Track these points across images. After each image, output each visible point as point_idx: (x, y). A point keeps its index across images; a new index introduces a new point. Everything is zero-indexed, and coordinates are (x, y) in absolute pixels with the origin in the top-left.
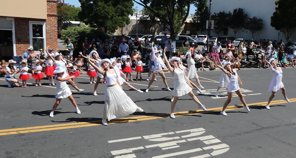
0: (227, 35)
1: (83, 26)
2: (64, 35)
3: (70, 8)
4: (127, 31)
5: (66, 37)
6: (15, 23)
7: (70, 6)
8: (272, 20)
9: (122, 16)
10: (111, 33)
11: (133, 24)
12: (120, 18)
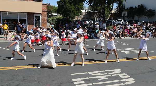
0: (134, 19)
1: (59, 16)
5: (51, 22)
7: (53, 6)
9: (78, 11)
10: (72, 19)
11: (84, 14)
12: (77, 11)
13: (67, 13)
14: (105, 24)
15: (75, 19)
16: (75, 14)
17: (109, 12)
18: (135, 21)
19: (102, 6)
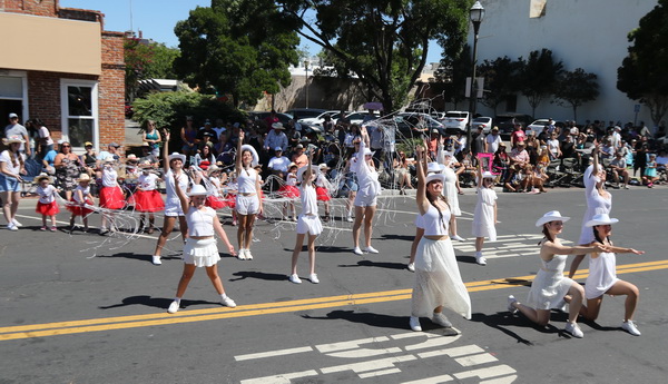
0: (514, 110)
2: (140, 112)
3: (154, 50)
4: (283, 101)
6: (29, 85)
7: (156, 43)
8: (619, 77)
9: (273, 67)
10: (247, 107)
11: (299, 87)
12: (269, 72)
15: (261, 106)
16: (259, 84)
19: (377, 50)
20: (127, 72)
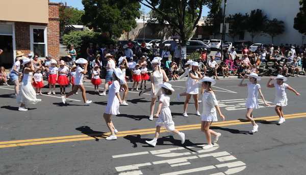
0: (243, 39)
1: (87, 30)
2: (66, 41)
3: (72, 11)
4: (133, 35)
5: (69, 43)
6: (16, 28)
7: (73, 8)
8: (295, 22)
9: (128, 19)
10: (116, 38)
11: (140, 28)
12: (126, 21)
13: (104, 24)
14: (184, 50)
15: (122, 38)
16: (121, 27)
17: (192, 25)
18: (245, 43)
19: (178, 10)
20: (60, 22)
